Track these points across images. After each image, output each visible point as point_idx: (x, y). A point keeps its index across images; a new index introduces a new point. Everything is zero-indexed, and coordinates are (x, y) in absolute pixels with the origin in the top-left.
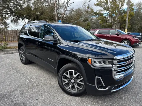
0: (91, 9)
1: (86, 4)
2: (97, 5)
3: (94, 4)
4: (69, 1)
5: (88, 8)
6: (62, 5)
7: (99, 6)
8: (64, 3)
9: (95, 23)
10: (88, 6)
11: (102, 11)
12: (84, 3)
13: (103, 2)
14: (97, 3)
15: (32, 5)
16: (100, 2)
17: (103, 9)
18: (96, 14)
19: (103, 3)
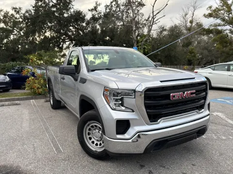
0: (197, 23)
1: (187, 16)
2: (210, 15)
3: (204, 15)
4: (155, 15)
5: (191, 22)
6: (145, 22)
7: (214, 17)
8: (148, 18)
9: (205, 48)
10: (191, 19)
11: (219, 25)
12: (184, 14)
13: (221, 10)
14: (210, 12)
15: (98, 27)
16: (215, 11)
17: (222, 23)
18: (209, 32)
19: (222, 12)
